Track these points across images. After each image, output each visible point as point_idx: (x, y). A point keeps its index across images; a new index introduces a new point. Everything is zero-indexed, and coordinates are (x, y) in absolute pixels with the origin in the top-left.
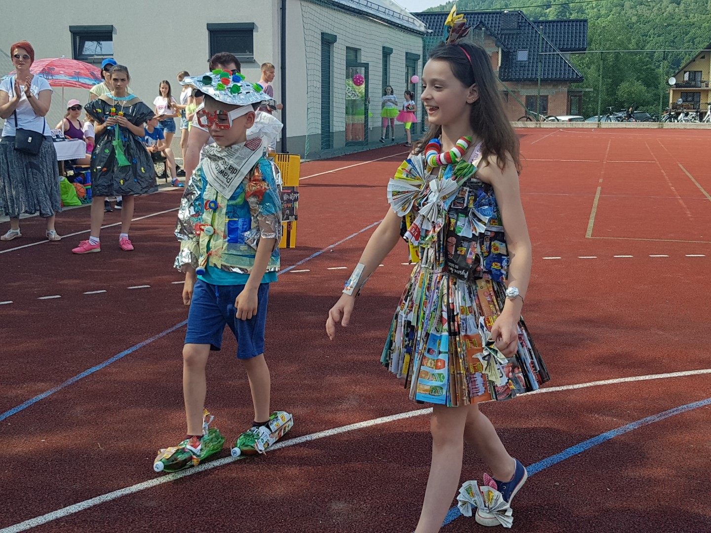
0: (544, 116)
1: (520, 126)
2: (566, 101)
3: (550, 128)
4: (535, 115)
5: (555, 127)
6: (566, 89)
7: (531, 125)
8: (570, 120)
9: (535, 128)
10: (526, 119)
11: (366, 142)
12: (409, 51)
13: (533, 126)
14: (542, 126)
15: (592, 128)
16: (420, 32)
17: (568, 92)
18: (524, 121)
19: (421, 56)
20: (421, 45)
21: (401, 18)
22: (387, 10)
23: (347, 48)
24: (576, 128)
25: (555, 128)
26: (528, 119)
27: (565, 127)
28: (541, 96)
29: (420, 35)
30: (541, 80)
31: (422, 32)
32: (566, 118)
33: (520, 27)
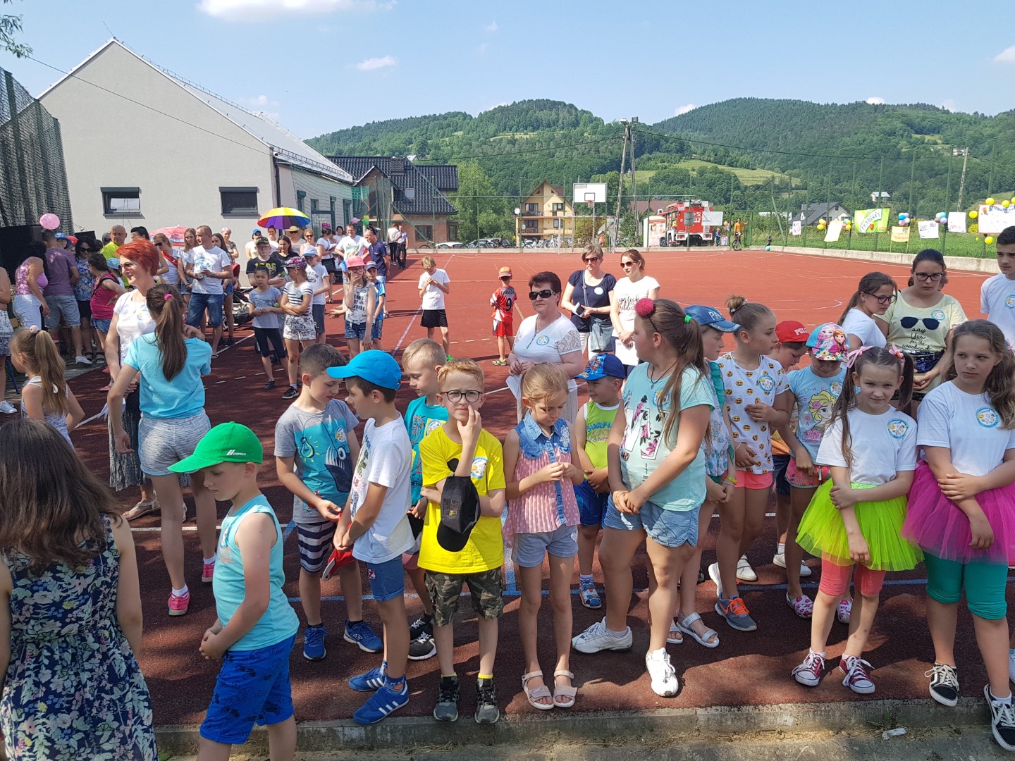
2: (446, 231)
5: (447, 252)
6: (445, 220)
8: (456, 246)
10: (424, 246)
14: (438, 252)
16: (350, 182)
17: (448, 223)
19: (352, 201)
20: (351, 192)
29: (350, 185)
32: (450, 244)
33: (405, 171)
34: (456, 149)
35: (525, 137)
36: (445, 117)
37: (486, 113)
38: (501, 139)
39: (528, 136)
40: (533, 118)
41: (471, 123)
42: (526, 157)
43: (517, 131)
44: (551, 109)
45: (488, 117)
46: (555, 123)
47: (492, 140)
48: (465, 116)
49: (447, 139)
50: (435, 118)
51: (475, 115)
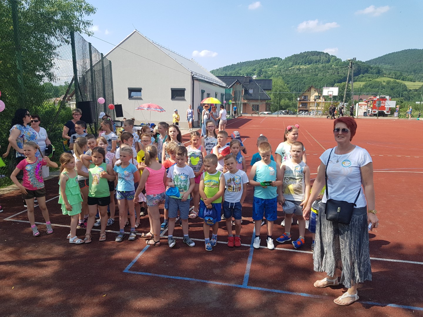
1: (253, 116)
2: (265, 107)
5: (263, 116)
8: (268, 114)
10: (255, 113)
12: (222, 93)
13: (257, 116)
17: (266, 104)
19: (225, 94)
28: (257, 105)
31: (225, 87)
33: (250, 82)
34: (274, 73)
35: (305, 67)
36: (270, 60)
37: (288, 57)
38: (294, 68)
39: (306, 67)
40: (310, 58)
41: (281, 62)
42: (305, 75)
43: (301, 65)
44: (317, 55)
45: (289, 59)
46: (319, 61)
47: (290, 69)
48: (279, 59)
49: (270, 69)
50: (266, 60)
51: (283, 58)
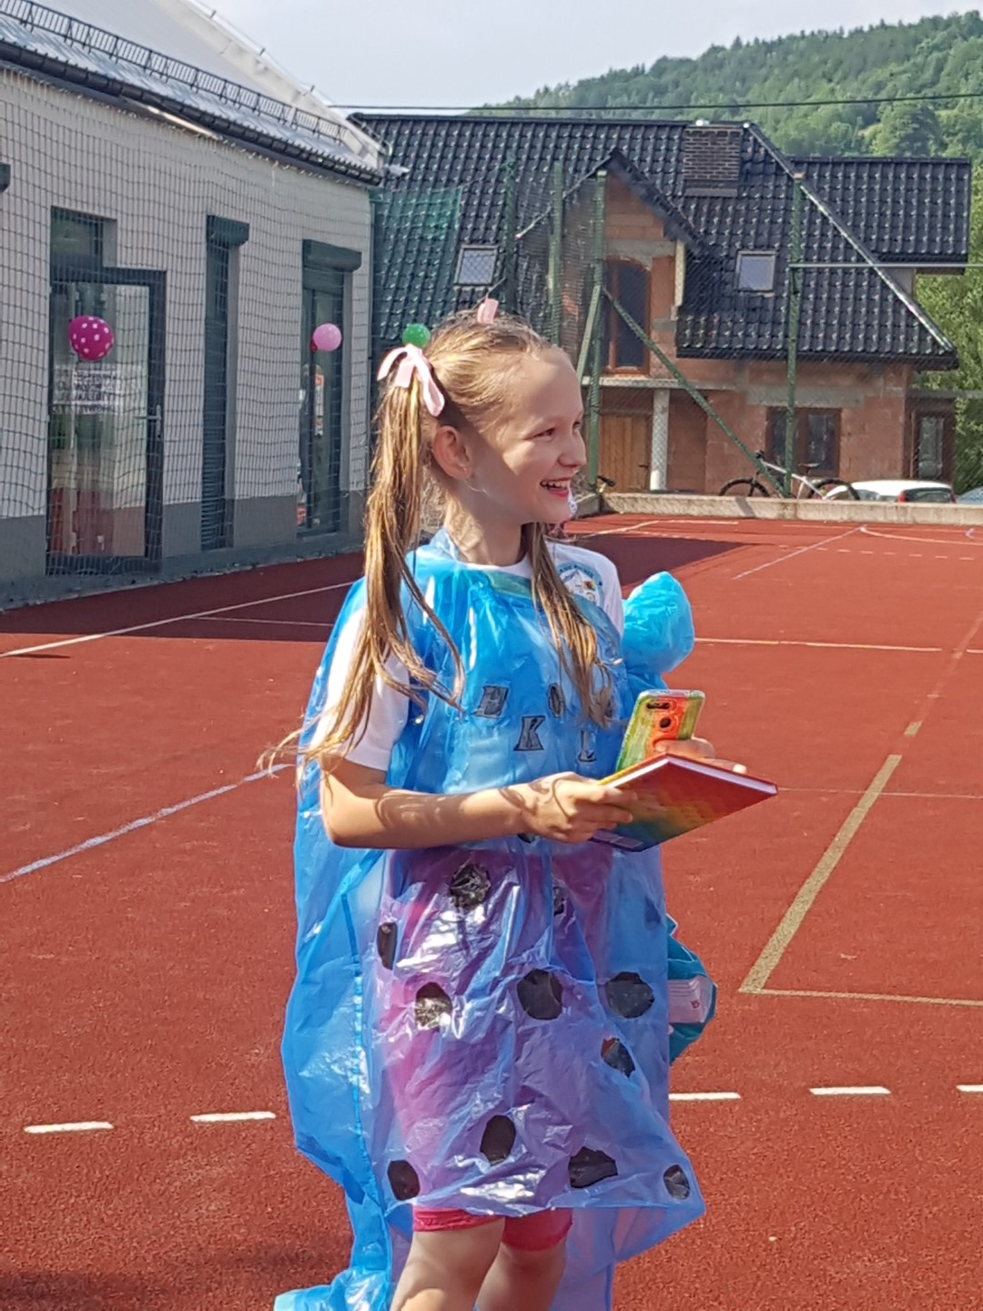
0: (810, 477)
1: (727, 513)
2: (900, 432)
3: (831, 523)
4: (780, 477)
5: (845, 518)
6: (900, 389)
7: (767, 508)
8: (909, 496)
9: (781, 519)
10: (748, 487)
11: (151, 559)
12: (318, 238)
13: (770, 513)
14: (802, 515)
15: (969, 527)
16: (361, 171)
17: (908, 399)
18: (742, 494)
19: (366, 258)
20: (368, 218)
21: (290, 118)
22: (229, 87)
23: (56, 212)
24: (916, 524)
25: (845, 523)
26: (757, 490)
27: (881, 519)
28: (798, 411)
29: (360, 184)
30: (801, 357)
31: (368, 173)
32: (896, 487)
33: (746, 175)
